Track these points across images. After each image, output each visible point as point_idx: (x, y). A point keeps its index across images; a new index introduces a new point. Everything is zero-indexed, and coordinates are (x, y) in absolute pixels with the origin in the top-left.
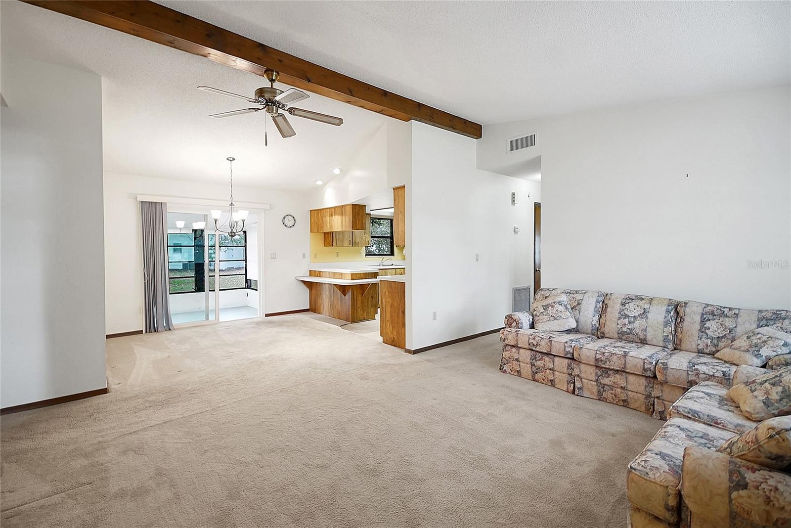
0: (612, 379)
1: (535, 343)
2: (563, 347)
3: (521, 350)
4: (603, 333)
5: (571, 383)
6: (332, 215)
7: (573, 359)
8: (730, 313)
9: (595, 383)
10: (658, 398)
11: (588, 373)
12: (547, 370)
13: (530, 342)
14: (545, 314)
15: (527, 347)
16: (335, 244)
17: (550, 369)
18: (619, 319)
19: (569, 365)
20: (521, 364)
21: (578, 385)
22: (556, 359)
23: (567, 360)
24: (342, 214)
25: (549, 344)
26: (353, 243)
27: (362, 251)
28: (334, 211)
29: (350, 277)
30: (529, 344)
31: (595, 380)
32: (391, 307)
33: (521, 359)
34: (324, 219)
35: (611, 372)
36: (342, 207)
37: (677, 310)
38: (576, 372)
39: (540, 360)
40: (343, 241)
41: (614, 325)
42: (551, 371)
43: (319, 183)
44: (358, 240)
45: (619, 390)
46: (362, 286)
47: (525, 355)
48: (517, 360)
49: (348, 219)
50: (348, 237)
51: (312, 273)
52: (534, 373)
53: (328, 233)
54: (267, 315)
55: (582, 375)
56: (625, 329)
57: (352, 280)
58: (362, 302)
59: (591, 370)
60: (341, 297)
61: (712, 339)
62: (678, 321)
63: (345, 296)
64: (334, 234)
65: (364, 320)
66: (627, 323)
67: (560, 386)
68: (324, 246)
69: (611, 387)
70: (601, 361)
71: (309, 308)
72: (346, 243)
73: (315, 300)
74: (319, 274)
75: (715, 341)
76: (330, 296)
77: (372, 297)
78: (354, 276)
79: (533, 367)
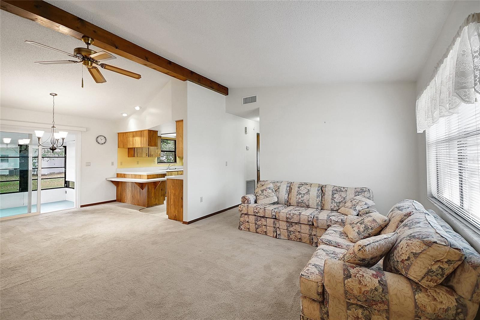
0: (294, 227)
1: (257, 212)
2: (271, 212)
3: (250, 216)
4: (290, 203)
5: (275, 232)
6: (134, 136)
7: (276, 219)
8: (344, 190)
9: (286, 231)
10: (315, 235)
11: (283, 225)
12: (263, 226)
13: (255, 211)
14: (262, 195)
15: (253, 214)
16: (136, 156)
17: (265, 225)
18: (297, 195)
19: (274, 222)
20: (250, 224)
21: (278, 233)
22: (268, 219)
23: (273, 219)
24: (141, 136)
25: (264, 211)
26: (149, 155)
27: (155, 160)
28: (135, 134)
29: (146, 178)
30: (254, 212)
31: (286, 229)
32: (174, 196)
33: (250, 221)
34: (128, 139)
35: (294, 224)
36: (141, 131)
37: (322, 189)
38: (277, 225)
39: (259, 221)
40: (142, 153)
41: (295, 199)
42: (265, 227)
43: (125, 115)
44: (152, 153)
45: (297, 233)
46: (155, 183)
47: (252, 219)
48: (248, 222)
49: (145, 139)
50: (145, 151)
51: (118, 175)
52: (257, 229)
53: (131, 148)
54: (82, 206)
55: (280, 227)
56: (300, 201)
57: (148, 179)
58: (155, 193)
59: (284, 224)
60: (140, 191)
61: (337, 203)
62: (323, 195)
63: (143, 190)
64: (136, 150)
65: (156, 205)
66: (301, 197)
67: (270, 234)
68: (128, 157)
69: (294, 232)
70: (289, 218)
71: (116, 199)
72: (144, 155)
73: (121, 194)
74: (124, 176)
75: (338, 204)
76: (132, 190)
77: (162, 190)
78: (149, 177)
79: (256, 225)
